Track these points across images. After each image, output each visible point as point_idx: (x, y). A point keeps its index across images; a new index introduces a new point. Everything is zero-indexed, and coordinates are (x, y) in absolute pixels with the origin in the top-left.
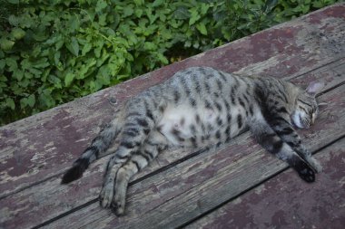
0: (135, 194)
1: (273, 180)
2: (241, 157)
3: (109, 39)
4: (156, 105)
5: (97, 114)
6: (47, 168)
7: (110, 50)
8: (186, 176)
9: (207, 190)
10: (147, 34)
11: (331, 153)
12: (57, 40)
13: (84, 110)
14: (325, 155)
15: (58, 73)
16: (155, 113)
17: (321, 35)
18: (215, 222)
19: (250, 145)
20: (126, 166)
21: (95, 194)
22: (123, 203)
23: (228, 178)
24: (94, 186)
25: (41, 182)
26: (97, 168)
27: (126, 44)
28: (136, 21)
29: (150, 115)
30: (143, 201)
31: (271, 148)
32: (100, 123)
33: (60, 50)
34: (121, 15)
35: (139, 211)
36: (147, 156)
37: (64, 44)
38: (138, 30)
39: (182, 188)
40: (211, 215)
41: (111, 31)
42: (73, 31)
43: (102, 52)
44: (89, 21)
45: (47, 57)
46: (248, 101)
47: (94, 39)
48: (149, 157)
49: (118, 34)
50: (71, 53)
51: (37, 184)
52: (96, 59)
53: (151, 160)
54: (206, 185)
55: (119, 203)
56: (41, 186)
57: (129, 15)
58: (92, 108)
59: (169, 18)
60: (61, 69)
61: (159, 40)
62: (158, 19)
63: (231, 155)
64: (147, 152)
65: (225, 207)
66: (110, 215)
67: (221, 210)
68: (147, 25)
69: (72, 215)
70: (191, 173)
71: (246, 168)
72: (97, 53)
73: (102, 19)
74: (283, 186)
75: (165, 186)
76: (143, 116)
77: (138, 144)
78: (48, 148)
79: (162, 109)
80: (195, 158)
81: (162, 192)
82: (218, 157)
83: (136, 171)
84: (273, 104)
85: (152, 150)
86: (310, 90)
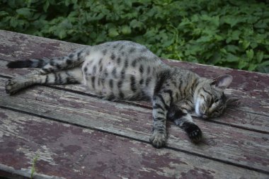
6: (14, 57)
18: (40, 123)
20: (41, 75)
29: (79, 54)
36: (57, 77)
39: (52, 101)
40: (43, 119)
46: (149, 73)
54: (65, 108)
63: (102, 108)
65: (57, 122)
67: (52, 122)
74: (103, 140)
78: (28, 52)
81: (41, 96)
82: (93, 103)
83: (44, 81)
84: (165, 85)
85: (64, 76)
86: (220, 85)
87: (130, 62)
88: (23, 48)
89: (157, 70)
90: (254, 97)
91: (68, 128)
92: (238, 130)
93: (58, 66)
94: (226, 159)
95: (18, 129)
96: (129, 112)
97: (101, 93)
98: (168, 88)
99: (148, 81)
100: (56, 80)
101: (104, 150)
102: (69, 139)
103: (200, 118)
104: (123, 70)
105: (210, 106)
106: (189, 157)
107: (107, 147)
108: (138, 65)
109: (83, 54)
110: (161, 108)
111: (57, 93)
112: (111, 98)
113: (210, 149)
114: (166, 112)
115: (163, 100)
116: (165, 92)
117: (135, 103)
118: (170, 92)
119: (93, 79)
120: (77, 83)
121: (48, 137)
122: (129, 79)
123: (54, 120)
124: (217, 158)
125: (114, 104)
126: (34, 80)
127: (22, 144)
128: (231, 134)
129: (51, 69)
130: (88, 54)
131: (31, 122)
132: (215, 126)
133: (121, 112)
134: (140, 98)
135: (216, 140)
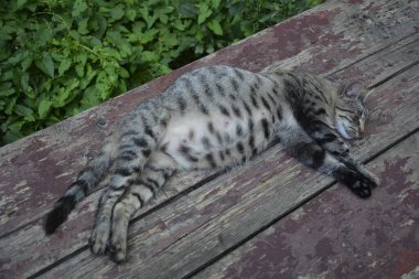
0: (138, 234)
1: (313, 202)
2: (271, 177)
3: (94, 51)
4: (156, 119)
5: (81, 141)
6: (18, 214)
7: (96, 65)
8: (202, 206)
9: (229, 221)
10: (144, 41)
11: (386, 162)
12: (23, 58)
13: (64, 137)
14: (379, 164)
15: (29, 102)
16: (156, 129)
17: (364, 17)
18: (243, 260)
19: (282, 160)
20: (125, 201)
21: (85, 239)
22: (124, 246)
23: (256, 203)
24: (84, 230)
25: (13, 232)
26: (86, 207)
27: (118, 56)
28: (129, 25)
29: (149, 132)
30: (149, 242)
31: (310, 162)
32: (87, 153)
33: (28, 70)
34: (107, 18)
35: (144, 255)
36: (151, 185)
37: (33, 62)
38: (132, 38)
39: (197, 221)
41: (96, 41)
42: (43, 44)
43: (86, 69)
44: (65, 30)
45: (11, 81)
46: (275, 103)
47: (73, 53)
48: (154, 186)
49: (105, 43)
50: (43, 74)
51: (6, 235)
52: (79, 78)
53: (156, 189)
54: (228, 215)
55: (118, 247)
56: (12, 237)
57: (119, 17)
58: (75, 134)
59: (173, 18)
60: (32, 96)
61: (161, 49)
62: (158, 21)
63: (257, 176)
64: (150, 180)
65: (255, 239)
66: (106, 264)
68: (144, 31)
69: (56, 269)
70: (208, 202)
71: (277, 189)
72: (80, 71)
73: (83, 25)
74: (327, 207)
75: (175, 221)
76: (141, 134)
77: (137, 170)
78: (19, 189)
79: (164, 123)
80: (212, 183)
84: (309, 105)
85: (156, 176)
91: (277, 234)
98: (318, 108)
99: (280, 113)
100: (152, 189)
102: (301, 243)
111: (180, 207)
113: (396, 125)
116: (317, 113)
121: (282, 264)
128: (382, 96)
131: (232, 271)
135: (385, 113)
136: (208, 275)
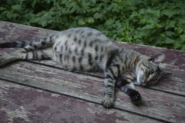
39: (30, 72)
48: (36, 56)
54: (40, 78)
63: (67, 78)
78: (15, 36)
81: (22, 69)
82: (61, 74)
83: (24, 58)
84: (114, 60)
85: (39, 54)
86: (156, 61)
87: (88, 43)
88: (11, 33)
89: (108, 50)
90: (182, 70)
91: (40, 93)
92: (169, 95)
93: (35, 46)
94: (160, 118)
95: (3, 93)
96: (87, 81)
97: (66, 66)
98: (116, 63)
99: (102, 57)
100: (34, 56)
101: (67, 110)
102: (41, 101)
103: (141, 86)
104: (83, 49)
105: (148, 77)
106: (131, 116)
107: (69, 108)
108: (94, 45)
109: (54, 37)
110: (111, 78)
111: (34, 66)
112: (74, 70)
113: (148, 110)
114: (114, 81)
115: (112, 72)
116: (114, 66)
117: (92, 74)
118: (118, 66)
119: (61, 56)
120: (49, 59)
121: (25, 100)
122: (87, 56)
123: (30, 86)
124: (153, 116)
125: (76, 75)
126: (17, 57)
127: (5, 105)
128: (164, 98)
129: (30, 48)
130: (57, 37)
131: (13, 88)
132: (152, 92)
133: (81, 81)
134: (95, 70)
135: (152, 103)
136: (7, 84)
